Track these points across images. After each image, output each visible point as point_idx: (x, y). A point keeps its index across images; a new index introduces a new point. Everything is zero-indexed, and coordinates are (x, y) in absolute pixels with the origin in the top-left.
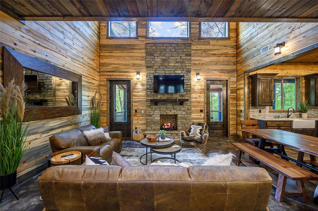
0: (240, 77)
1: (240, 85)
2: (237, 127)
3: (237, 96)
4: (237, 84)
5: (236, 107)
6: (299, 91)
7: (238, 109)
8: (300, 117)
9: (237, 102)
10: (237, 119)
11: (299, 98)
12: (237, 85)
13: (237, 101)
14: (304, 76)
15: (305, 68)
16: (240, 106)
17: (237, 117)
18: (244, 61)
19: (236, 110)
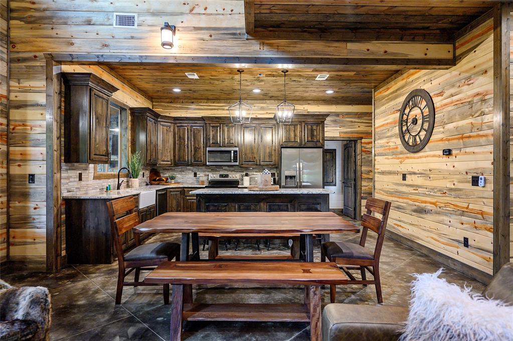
0: (26, 67)
1: (26, 91)
2: (8, 233)
3: (8, 125)
4: (9, 86)
5: (5, 165)
6: (125, 135)
7: (15, 170)
8: (127, 187)
9: (11, 149)
10: (8, 207)
11: (126, 148)
12: (9, 91)
13: (9, 145)
14: (131, 109)
15: (131, 93)
16: (25, 161)
17: (8, 201)
18: (46, 21)
19: (5, 177)
